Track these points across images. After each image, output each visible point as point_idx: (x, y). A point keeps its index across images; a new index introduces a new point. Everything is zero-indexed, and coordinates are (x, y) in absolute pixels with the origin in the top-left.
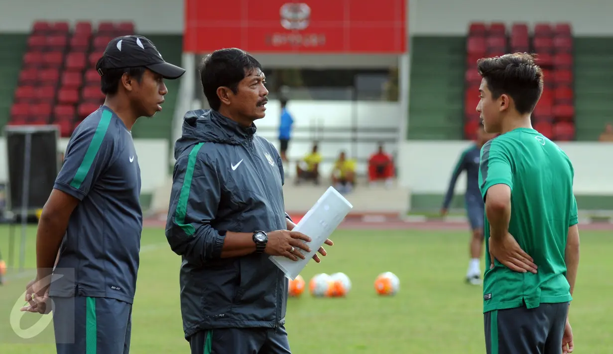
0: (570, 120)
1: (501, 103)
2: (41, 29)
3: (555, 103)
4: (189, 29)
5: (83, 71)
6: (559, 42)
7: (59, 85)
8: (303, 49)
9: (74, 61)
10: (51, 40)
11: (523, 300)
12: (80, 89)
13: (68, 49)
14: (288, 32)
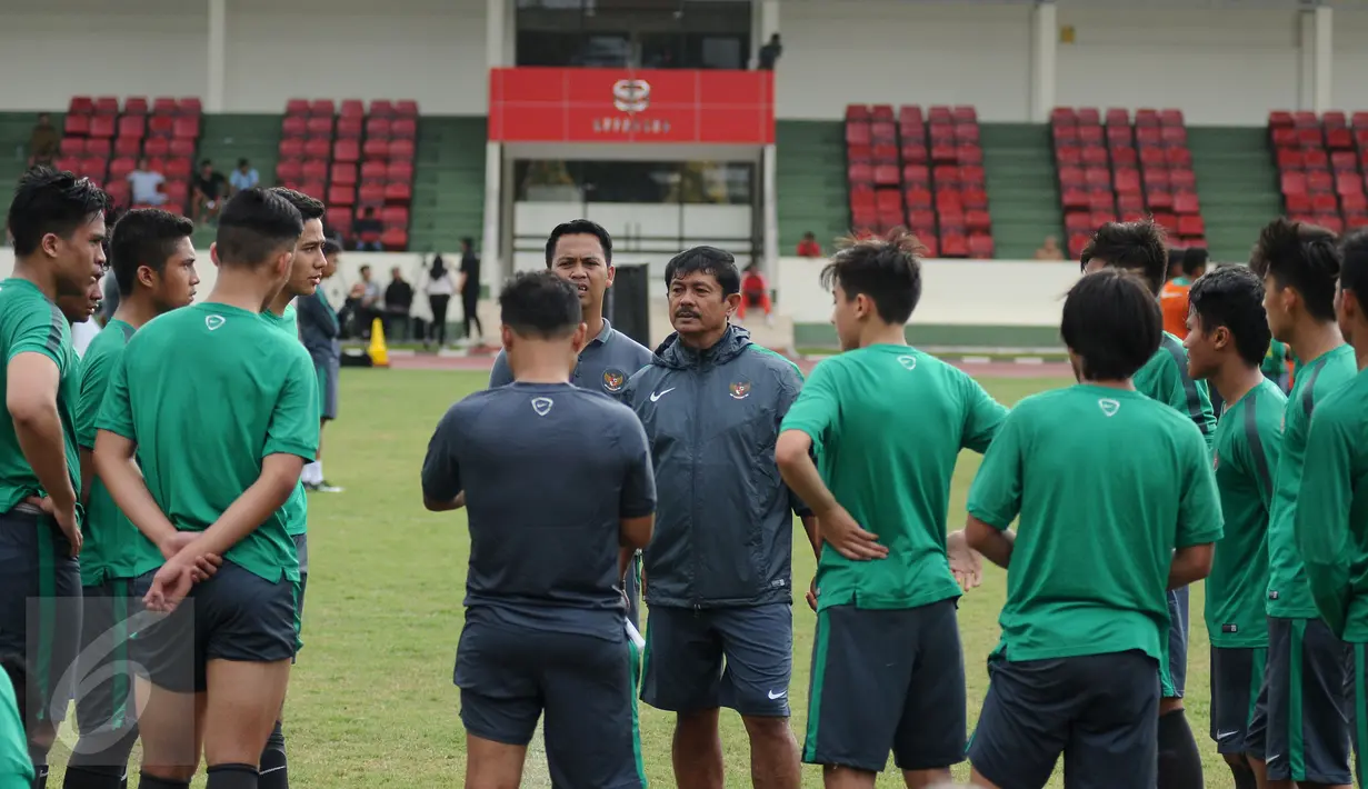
0: (985, 230)
1: (857, 307)
2: (298, 110)
3: (964, 209)
4: (493, 109)
5: (358, 164)
6: (961, 130)
7: (328, 183)
8: (642, 137)
9: (344, 151)
10: (313, 124)
11: (854, 594)
12: (356, 187)
13: (334, 136)
14: (623, 115)
